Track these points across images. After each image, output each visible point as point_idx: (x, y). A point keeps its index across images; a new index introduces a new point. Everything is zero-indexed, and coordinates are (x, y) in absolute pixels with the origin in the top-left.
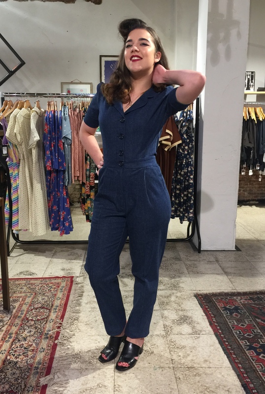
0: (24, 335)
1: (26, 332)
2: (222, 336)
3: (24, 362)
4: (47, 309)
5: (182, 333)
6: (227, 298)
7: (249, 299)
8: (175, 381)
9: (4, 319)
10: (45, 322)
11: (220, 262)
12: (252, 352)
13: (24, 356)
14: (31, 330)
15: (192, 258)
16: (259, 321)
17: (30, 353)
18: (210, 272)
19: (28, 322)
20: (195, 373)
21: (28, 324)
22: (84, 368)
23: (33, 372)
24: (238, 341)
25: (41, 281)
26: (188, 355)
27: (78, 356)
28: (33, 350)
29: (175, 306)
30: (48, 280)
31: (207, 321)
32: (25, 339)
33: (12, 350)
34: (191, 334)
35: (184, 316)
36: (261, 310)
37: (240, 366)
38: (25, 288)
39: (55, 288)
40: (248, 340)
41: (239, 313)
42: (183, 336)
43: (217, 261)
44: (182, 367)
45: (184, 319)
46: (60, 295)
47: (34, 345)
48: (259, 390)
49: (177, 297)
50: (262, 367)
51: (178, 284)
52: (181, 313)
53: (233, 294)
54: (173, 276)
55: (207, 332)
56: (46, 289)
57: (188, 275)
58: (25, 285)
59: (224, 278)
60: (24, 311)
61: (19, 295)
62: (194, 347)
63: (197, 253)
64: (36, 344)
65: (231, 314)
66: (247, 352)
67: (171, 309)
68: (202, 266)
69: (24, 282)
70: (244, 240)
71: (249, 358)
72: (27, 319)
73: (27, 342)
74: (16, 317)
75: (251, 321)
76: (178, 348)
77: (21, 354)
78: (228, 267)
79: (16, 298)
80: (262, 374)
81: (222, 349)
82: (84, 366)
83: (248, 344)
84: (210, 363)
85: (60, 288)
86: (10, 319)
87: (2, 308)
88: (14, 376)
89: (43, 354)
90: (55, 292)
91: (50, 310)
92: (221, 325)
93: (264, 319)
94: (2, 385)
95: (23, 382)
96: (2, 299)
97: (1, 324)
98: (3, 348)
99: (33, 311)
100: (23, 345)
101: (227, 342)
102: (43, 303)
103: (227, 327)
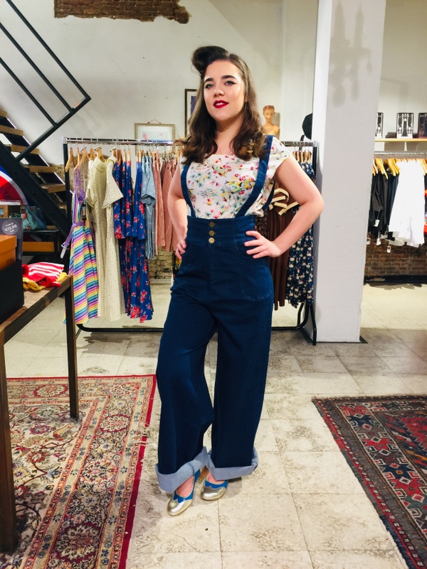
0: (99, 451)
1: (102, 446)
2: (351, 453)
3: (102, 485)
4: (125, 416)
5: (301, 449)
6: (353, 405)
7: (381, 406)
8: (295, 512)
9: (72, 430)
10: (125, 434)
11: (341, 358)
12: (390, 474)
13: (101, 477)
14: (108, 444)
15: (305, 352)
16: (397, 434)
17: (108, 474)
18: (330, 371)
19: (103, 433)
20: (319, 501)
21: (103, 436)
23: (114, 498)
24: (371, 460)
25: (116, 381)
26: (310, 478)
28: (112, 470)
29: (289, 414)
30: (123, 379)
31: (330, 433)
32: (101, 456)
33: (86, 470)
34: (311, 451)
35: (301, 427)
36: (397, 420)
37: (376, 492)
38: (95, 389)
39: (133, 390)
40: (384, 458)
41: (370, 424)
42: (302, 454)
43: (338, 356)
44: (303, 492)
45: (301, 432)
46: (141, 398)
47: (113, 463)
48: (402, 524)
49: (290, 402)
50: (404, 494)
51: (289, 385)
52: (296, 423)
53: (360, 400)
54: (283, 375)
55: (332, 448)
56: (123, 391)
57: (302, 374)
58: (96, 386)
59: (349, 378)
60: (96, 419)
61: (89, 398)
62: (317, 467)
63: (311, 346)
64: (115, 462)
65: (360, 424)
66: (383, 474)
67: (284, 418)
68: (319, 362)
69: (94, 381)
70: (370, 329)
71: (387, 483)
72: (102, 429)
73: (103, 460)
74: (87, 427)
75: (386, 434)
76: (296, 468)
77: (97, 475)
78: (352, 364)
79: (86, 403)
80: (405, 503)
81: (351, 471)
83: (384, 464)
84: (338, 488)
85: (141, 389)
86: (80, 429)
87: (68, 416)
88: (91, 504)
89: (125, 475)
90: (135, 396)
91: (130, 419)
92: (349, 439)
93: (403, 431)
94: (77, 516)
95: (103, 512)
96: (69, 404)
97: (69, 436)
98: (74, 468)
99: (109, 419)
100: (99, 463)
101: (357, 461)
102: (120, 408)
103: (356, 442)
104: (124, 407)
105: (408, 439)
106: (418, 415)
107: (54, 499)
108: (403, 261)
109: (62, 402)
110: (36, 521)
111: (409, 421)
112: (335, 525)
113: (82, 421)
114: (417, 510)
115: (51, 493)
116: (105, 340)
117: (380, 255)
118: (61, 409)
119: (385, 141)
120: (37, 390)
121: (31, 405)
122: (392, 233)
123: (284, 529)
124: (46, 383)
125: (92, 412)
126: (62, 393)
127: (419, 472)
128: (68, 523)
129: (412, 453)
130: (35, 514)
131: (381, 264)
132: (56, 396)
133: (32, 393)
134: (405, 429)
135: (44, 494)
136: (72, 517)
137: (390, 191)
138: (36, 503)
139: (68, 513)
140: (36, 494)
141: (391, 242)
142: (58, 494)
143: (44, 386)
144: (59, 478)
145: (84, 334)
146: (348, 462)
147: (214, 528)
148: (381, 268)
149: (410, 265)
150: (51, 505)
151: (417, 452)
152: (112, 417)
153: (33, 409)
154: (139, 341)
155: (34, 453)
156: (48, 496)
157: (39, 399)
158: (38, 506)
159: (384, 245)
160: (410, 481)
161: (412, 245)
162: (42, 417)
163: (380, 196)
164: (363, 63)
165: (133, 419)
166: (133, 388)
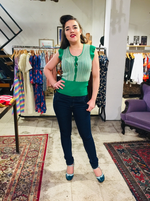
0: (27, 166)
1: (28, 163)
2: (118, 164)
3: (28, 179)
4: (37, 151)
6: (118, 145)
7: (128, 145)
8: (99, 188)
9: (17, 157)
10: (36, 158)
11: (115, 126)
12: (133, 172)
13: (28, 176)
14: (30, 162)
15: (102, 124)
16: (134, 156)
17: (30, 175)
19: (28, 158)
20: (108, 184)
22: (57, 182)
23: (33, 184)
24: (126, 167)
25: (33, 137)
26: (105, 174)
27: (53, 176)
28: (32, 173)
30: (36, 136)
31: (111, 157)
33: (22, 173)
34: (105, 163)
35: (101, 154)
36: (134, 151)
37: (128, 180)
38: (26, 140)
40: (130, 166)
41: (125, 153)
42: (101, 165)
43: (113, 126)
45: (101, 156)
46: (42, 144)
47: (32, 170)
48: (138, 192)
50: (138, 180)
51: (96, 138)
52: (99, 152)
53: (121, 143)
55: (112, 162)
56: (36, 141)
57: (101, 133)
58: (26, 139)
59: (117, 134)
60: (26, 152)
61: (23, 144)
62: (107, 170)
63: (104, 122)
64: (33, 169)
65: (121, 153)
66: (130, 172)
68: (107, 128)
69: (25, 137)
71: (132, 176)
72: (28, 156)
73: (28, 169)
74: (22, 156)
75: (130, 156)
77: (26, 175)
78: (118, 129)
79: (22, 146)
80: (139, 184)
81: (119, 172)
82: (56, 181)
83: (131, 168)
84: (115, 178)
85: (42, 140)
86: (20, 157)
87: (15, 151)
88: (24, 187)
89: (37, 175)
90: (40, 143)
91: (38, 152)
92: (117, 159)
93: (136, 155)
94: (19, 192)
95: (28, 190)
96: (15, 146)
97: (16, 159)
98: (17, 172)
99: (30, 152)
100: (27, 170)
101: (121, 167)
102: (35, 148)
103: (120, 160)
104: (36, 147)
105: (139, 158)
106: (141, 148)
107: (10, 185)
108: (135, 89)
109: (13, 146)
110: (3, 195)
111: (138, 151)
112: (114, 193)
113: (20, 153)
114: (143, 186)
115: (9, 183)
116: (29, 120)
117: (127, 87)
118: (13, 149)
119: (129, 47)
120: (4, 141)
121: (2, 147)
122: (132, 80)
123: (96, 195)
124: (7, 138)
125: (24, 150)
126: (13, 142)
127: (143, 171)
128: (16, 195)
129: (140, 163)
130: (3, 192)
131: (128, 90)
132: (11, 143)
133: (2, 142)
134: (137, 154)
135: (6, 183)
136: (17, 193)
137: (131, 64)
138: (3, 187)
139: (16, 191)
140: (3, 184)
141: (131, 83)
142: (12, 183)
143: (6, 139)
144: (12, 177)
145: (21, 118)
146: (118, 168)
147: (70, 196)
148: (128, 92)
149: (138, 91)
150: (9, 188)
151: (142, 163)
152: (32, 151)
153: (2, 149)
154: (42, 121)
155: (3, 167)
156: (8, 184)
157: (5, 145)
158: (4, 188)
159: (129, 84)
160: (140, 175)
161: (139, 84)
162: (6, 152)
163: (128, 66)
164: (122, 19)
165: (40, 152)
166: (39, 140)
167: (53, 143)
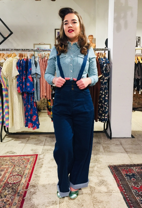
0: (5, 194)
1: (7, 191)
2: (125, 193)
4: (20, 176)
5: (101, 192)
7: (141, 169)
10: (18, 185)
11: (123, 145)
14: (10, 190)
15: (106, 143)
18: (117, 151)
19: (8, 184)
21: (8, 186)
24: (135, 197)
25: (19, 158)
28: (9, 204)
29: (97, 173)
30: (22, 157)
31: (116, 183)
32: (5, 196)
34: (106, 193)
35: (102, 180)
38: (9, 162)
39: (26, 162)
40: (141, 196)
41: (135, 178)
42: (102, 194)
43: (121, 144)
45: (102, 183)
46: (29, 166)
47: (10, 200)
49: (98, 167)
51: (98, 159)
52: (100, 178)
53: (131, 166)
54: (96, 154)
55: (116, 191)
56: (21, 163)
57: (104, 153)
58: (9, 160)
59: (126, 155)
60: (6, 177)
61: (5, 167)
62: (109, 201)
63: (109, 139)
64: (12, 199)
65: (130, 178)
66: (141, 205)
67: (95, 175)
68: (113, 148)
69: (9, 158)
72: (8, 182)
73: (6, 198)
76: (98, 202)
78: (128, 148)
79: (3, 169)
81: (125, 203)
85: (29, 162)
89: (15, 207)
90: (26, 165)
92: (125, 186)
99: (12, 177)
101: (129, 198)
102: (18, 172)
103: (128, 188)
104: (20, 171)
125: (5, 173)
146: (124, 198)
152: (14, 176)
165: (23, 177)
166: (26, 161)
167: (43, 166)
